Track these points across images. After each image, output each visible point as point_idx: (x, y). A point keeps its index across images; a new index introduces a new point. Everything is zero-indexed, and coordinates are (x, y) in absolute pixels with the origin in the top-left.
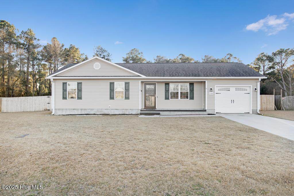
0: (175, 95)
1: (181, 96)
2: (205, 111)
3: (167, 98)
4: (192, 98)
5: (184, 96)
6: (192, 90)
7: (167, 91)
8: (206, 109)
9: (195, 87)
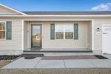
0: (60, 36)
1: (66, 36)
2: (91, 52)
3: (52, 38)
4: (76, 38)
5: (69, 36)
6: (76, 31)
7: (52, 31)
8: (93, 49)
9: (79, 28)
